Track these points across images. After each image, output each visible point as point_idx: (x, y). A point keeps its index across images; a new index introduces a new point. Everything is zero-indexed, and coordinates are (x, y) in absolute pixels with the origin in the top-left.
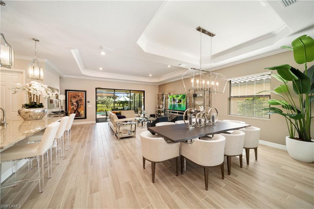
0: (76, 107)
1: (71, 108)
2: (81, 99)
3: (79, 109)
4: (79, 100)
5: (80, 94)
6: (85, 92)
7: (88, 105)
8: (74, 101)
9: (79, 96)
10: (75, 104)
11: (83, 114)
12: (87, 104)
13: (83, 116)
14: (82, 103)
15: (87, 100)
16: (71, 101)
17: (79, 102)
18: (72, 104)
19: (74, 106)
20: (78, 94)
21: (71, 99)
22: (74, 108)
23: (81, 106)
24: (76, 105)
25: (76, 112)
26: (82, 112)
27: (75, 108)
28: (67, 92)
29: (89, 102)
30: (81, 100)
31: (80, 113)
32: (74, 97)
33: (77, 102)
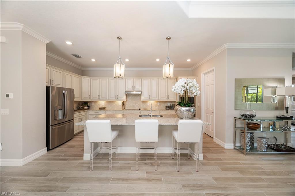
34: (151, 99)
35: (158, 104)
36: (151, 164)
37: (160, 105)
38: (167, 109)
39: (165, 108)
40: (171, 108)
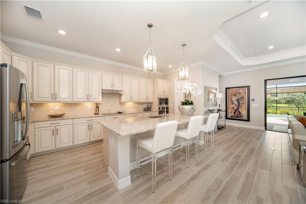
0: (237, 107)
1: (231, 107)
2: (243, 97)
3: (240, 108)
4: (240, 98)
5: (241, 91)
6: (248, 87)
7: (253, 105)
8: (234, 99)
9: (240, 94)
10: (236, 102)
11: (245, 115)
12: (251, 102)
13: (245, 117)
14: (243, 102)
15: (251, 98)
16: (231, 100)
17: (241, 101)
18: (233, 103)
19: (234, 105)
20: (238, 92)
21: (231, 97)
22: (234, 107)
23: (243, 105)
24: (237, 104)
25: (237, 112)
26: (244, 113)
28: (228, 90)
29: (253, 100)
31: (241, 114)
32: (235, 95)
33: (238, 100)
34: (132, 100)
35: (136, 106)
36: (183, 160)
37: (138, 106)
38: (145, 111)
39: (142, 110)
40: (148, 109)
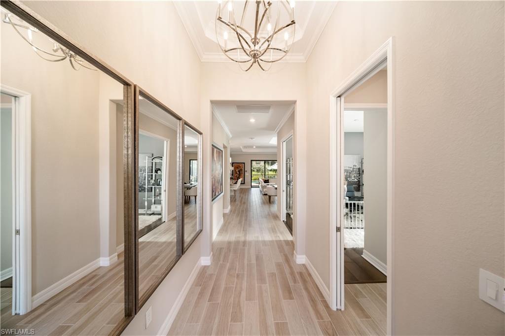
6: (244, 163)
8: (237, 170)
9: (240, 167)
10: (238, 173)
14: (242, 172)
18: (236, 173)
21: (235, 169)
27: (238, 176)
28: (234, 164)
29: (246, 171)
30: (241, 170)
32: (238, 168)
33: (239, 171)
